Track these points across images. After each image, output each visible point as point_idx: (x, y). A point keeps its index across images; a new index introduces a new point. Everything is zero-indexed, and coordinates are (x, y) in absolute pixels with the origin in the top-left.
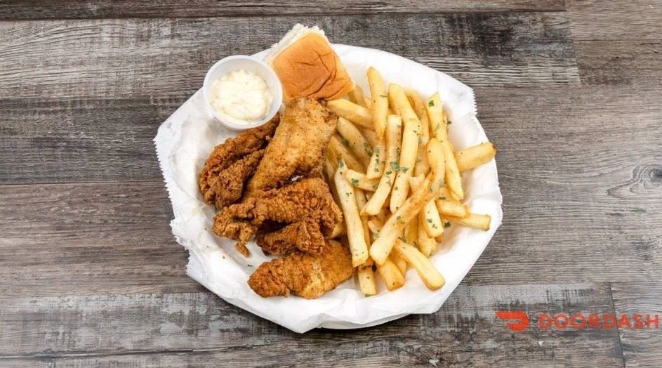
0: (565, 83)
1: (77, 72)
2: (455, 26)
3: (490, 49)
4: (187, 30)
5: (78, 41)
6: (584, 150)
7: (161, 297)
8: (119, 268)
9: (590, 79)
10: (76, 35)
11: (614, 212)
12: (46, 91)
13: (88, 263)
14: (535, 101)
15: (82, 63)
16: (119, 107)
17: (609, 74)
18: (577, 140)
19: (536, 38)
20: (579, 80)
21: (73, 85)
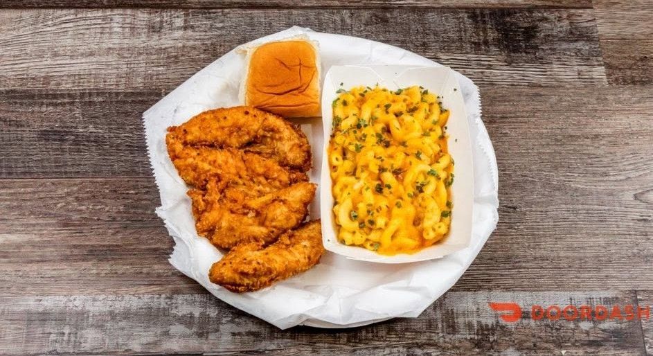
0: (591, 83)
1: (87, 63)
2: (477, 22)
3: (513, 46)
4: (200, 21)
5: (88, 32)
6: (611, 153)
7: (171, 298)
8: (128, 267)
9: (617, 79)
10: (86, 25)
11: (641, 218)
12: (54, 82)
13: (95, 261)
14: (560, 100)
15: (91, 54)
16: (129, 100)
17: (636, 74)
18: (602, 142)
19: (561, 35)
20: (606, 80)
21: (82, 77)
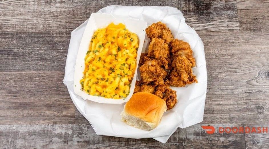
0: (232, 30)
1: (19, 18)
3: (201, 12)
6: (238, 62)
7: (53, 126)
8: (35, 112)
9: (243, 28)
11: (249, 92)
12: (5, 27)
13: (22, 110)
14: (219, 38)
15: (21, 14)
16: (37, 36)
17: (252, 26)
18: (235, 57)
19: (221, 7)
20: (239, 29)
21: (17, 25)
